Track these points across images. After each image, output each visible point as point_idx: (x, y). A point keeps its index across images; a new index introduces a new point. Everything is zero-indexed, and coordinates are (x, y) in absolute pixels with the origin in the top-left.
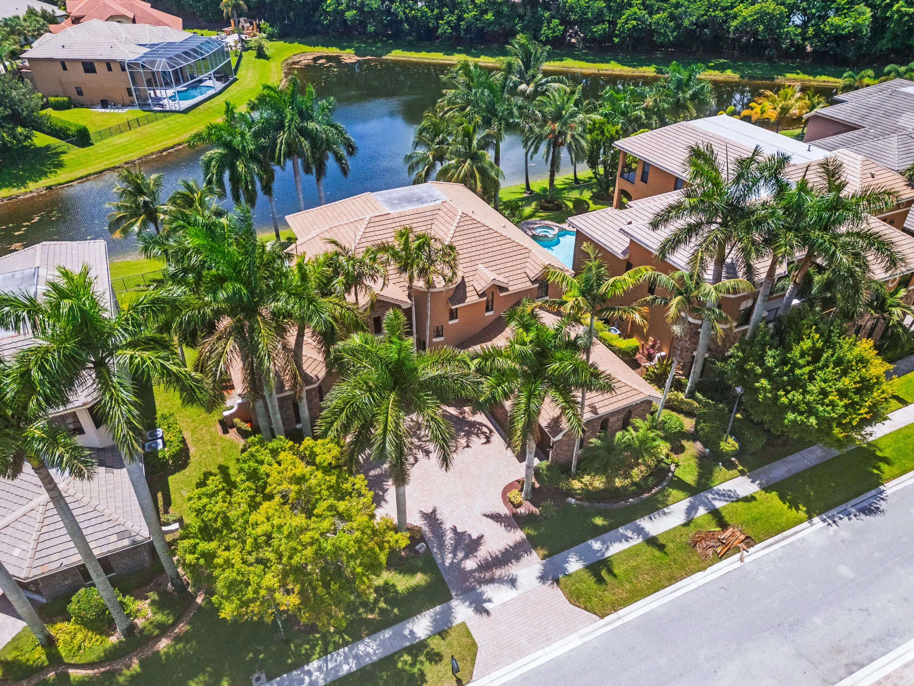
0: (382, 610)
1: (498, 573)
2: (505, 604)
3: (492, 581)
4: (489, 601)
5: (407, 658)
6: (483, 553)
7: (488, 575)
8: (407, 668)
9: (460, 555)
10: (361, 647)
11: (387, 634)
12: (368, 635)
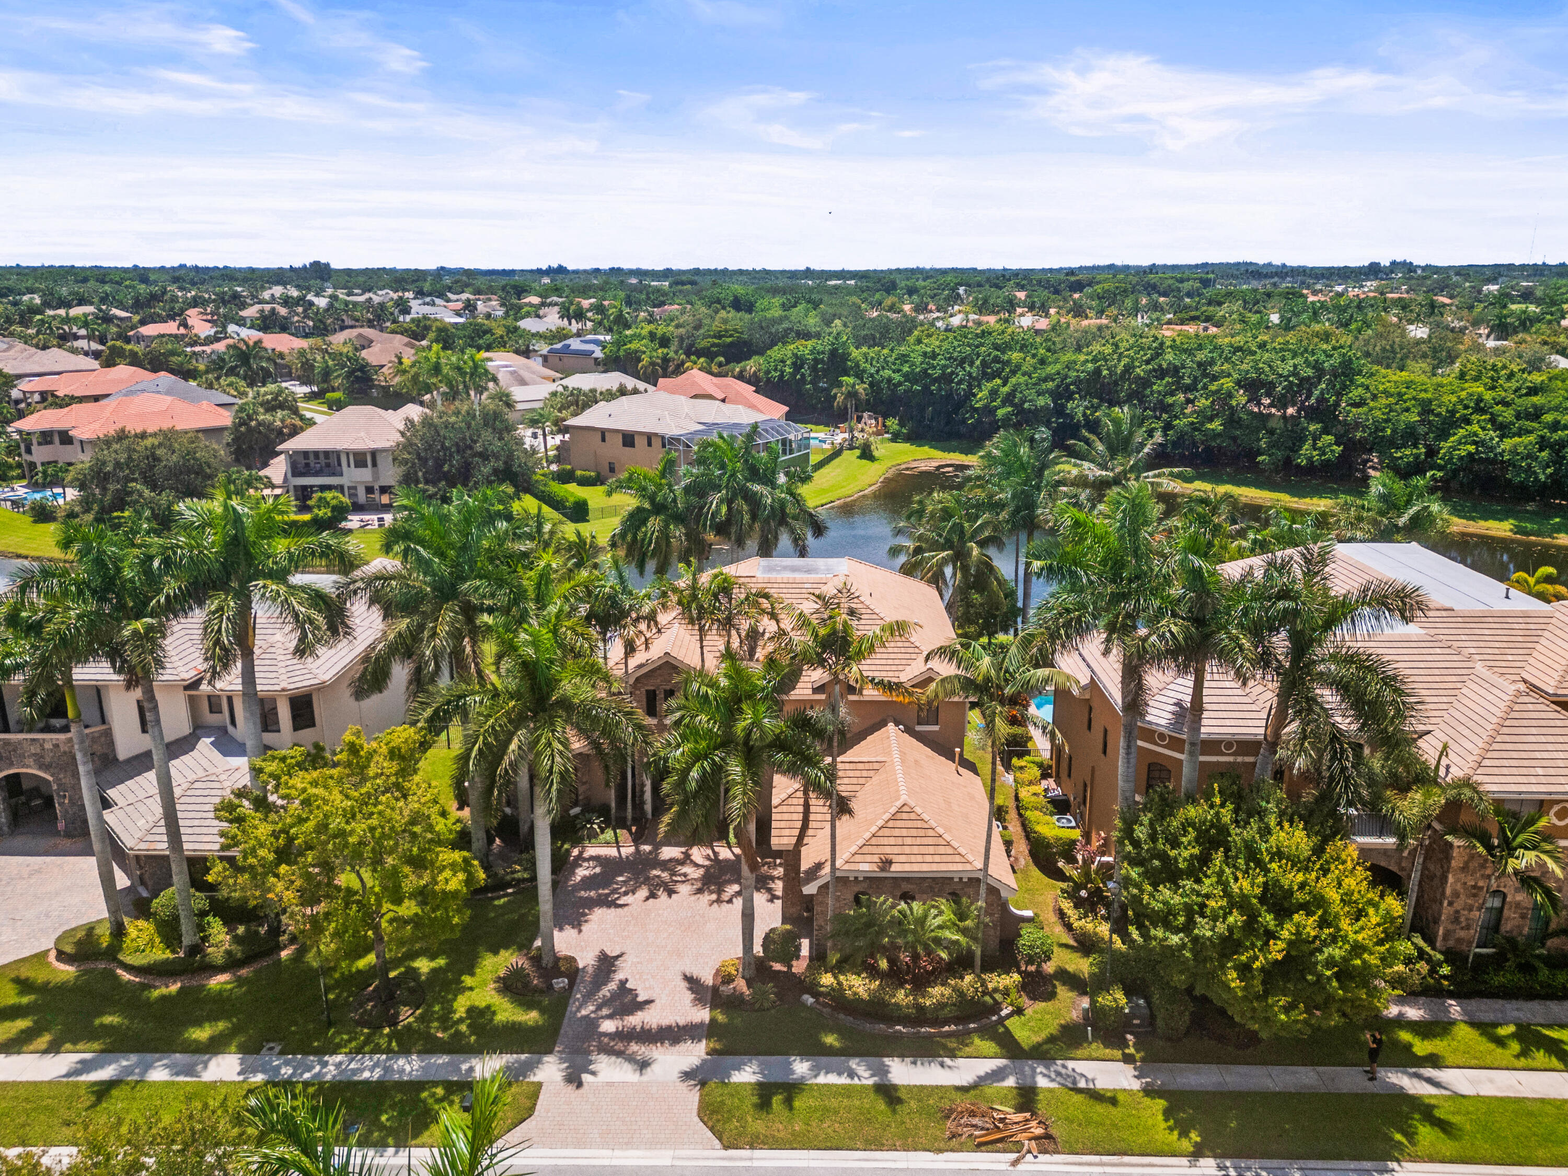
0: (458, 1033)
1: (634, 1047)
2: (610, 1084)
3: (619, 1054)
4: (594, 1073)
5: (440, 1091)
6: (635, 1020)
7: (620, 1046)
8: (431, 1101)
9: (605, 1012)
10: (401, 1062)
11: (443, 1059)
12: (419, 1053)
